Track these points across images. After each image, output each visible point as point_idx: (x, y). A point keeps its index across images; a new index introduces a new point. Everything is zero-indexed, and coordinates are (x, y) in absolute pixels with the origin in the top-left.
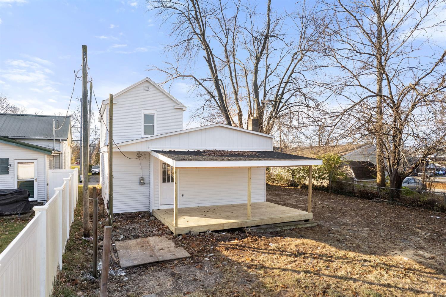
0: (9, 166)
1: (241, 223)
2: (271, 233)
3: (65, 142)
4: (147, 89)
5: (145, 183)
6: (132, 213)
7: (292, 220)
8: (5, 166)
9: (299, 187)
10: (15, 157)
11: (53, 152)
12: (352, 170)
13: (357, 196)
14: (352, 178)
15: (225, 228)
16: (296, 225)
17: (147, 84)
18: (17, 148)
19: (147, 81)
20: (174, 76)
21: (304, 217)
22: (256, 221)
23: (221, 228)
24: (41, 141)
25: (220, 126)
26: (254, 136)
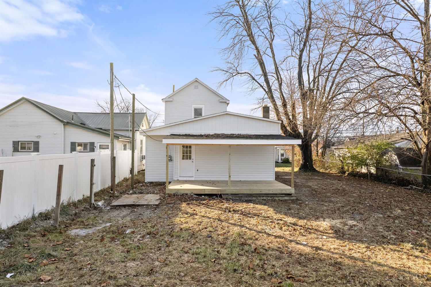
0: (94, 147)
1: (221, 191)
2: (246, 201)
3: (137, 131)
4: (196, 87)
5: (172, 160)
6: (162, 182)
7: (271, 192)
8: (93, 147)
9: (346, 175)
10: (98, 142)
11: (120, 138)
12: (396, 157)
13: (395, 184)
14: (397, 165)
15: (206, 193)
16: (272, 197)
17: (196, 84)
18: (98, 135)
19: (196, 81)
20: (234, 75)
21: (284, 191)
22: (234, 190)
23: (203, 193)
24: (122, 131)
25: (227, 114)
26: (264, 122)
